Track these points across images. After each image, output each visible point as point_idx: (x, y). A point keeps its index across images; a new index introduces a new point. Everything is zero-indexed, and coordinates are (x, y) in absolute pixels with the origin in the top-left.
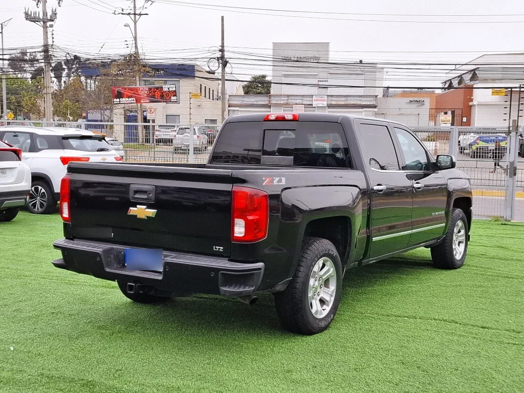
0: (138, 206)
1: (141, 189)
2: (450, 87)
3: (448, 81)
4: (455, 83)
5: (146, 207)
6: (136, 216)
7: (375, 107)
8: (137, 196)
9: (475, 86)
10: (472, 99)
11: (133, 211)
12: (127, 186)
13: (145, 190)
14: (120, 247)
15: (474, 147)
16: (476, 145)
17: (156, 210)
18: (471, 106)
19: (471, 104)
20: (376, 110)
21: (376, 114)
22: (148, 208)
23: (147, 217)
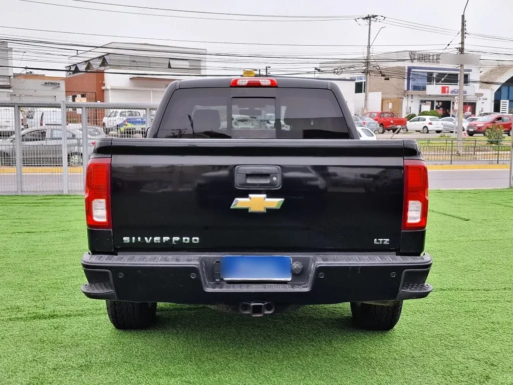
0: (250, 195)
1: (258, 171)
2: (77, 70)
3: (73, 65)
4: (82, 68)
5: (264, 195)
6: (247, 209)
7: (9, 87)
8: (249, 181)
9: (105, 71)
10: (104, 84)
11: (240, 203)
12: (232, 169)
13: (264, 172)
14: (212, 256)
15: (122, 129)
16: (125, 127)
17: (283, 199)
18: (103, 90)
19: (103, 88)
20: (11, 91)
21: (11, 95)
22: (268, 197)
23: (268, 210)
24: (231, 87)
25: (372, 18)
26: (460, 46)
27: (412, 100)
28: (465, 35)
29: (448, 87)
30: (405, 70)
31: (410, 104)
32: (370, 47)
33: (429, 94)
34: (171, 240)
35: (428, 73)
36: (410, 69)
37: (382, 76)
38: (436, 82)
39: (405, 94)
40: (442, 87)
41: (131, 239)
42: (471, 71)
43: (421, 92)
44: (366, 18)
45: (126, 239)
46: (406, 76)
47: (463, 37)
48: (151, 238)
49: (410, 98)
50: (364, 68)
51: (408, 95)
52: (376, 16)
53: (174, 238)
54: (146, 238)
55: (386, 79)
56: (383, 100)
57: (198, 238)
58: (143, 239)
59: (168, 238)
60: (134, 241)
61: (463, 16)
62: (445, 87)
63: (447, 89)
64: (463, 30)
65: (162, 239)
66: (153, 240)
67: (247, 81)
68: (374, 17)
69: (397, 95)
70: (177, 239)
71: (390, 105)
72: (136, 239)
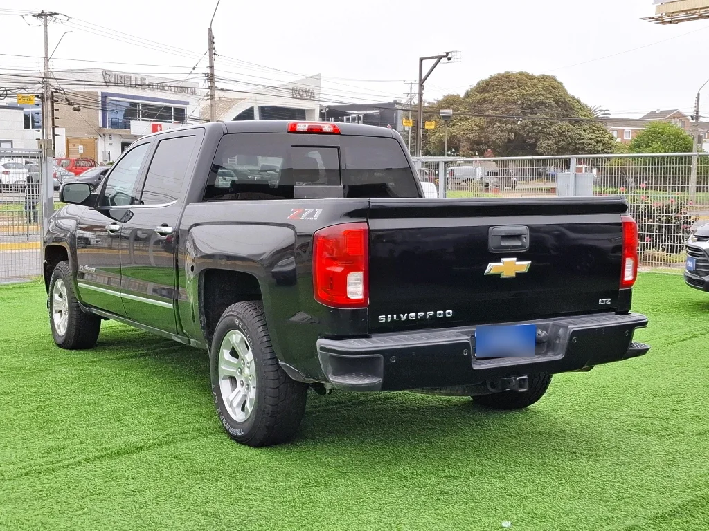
0: (503, 260)
1: (511, 232)
5: (515, 259)
6: (499, 275)
8: (503, 244)
12: (485, 230)
13: (517, 233)
17: (530, 262)
22: (517, 261)
23: (517, 274)
24: (289, 132)
25: (49, 17)
26: (208, 71)
27: (111, 142)
28: (215, 57)
29: (160, 125)
30: (98, 96)
31: (108, 148)
32: (48, 60)
33: (135, 134)
34: (425, 315)
35: (132, 104)
36: (104, 96)
37: (69, 104)
38: (142, 117)
39: (101, 133)
40: (153, 125)
41: (387, 318)
42: (187, 103)
43: (122, 131)
44: (40, 15)
45: (382, 318)
46: (100, 106)
47: (212, 60)
48: (406, 315)
49: (107, 138)
50: (41, 91)
51: (104, 135)
52: (55, 14)
53: (428, 313)
54: (401, 315)
55: (75, 110)
56: (68, 141)
57: (451, 311)
58: (399, 317)
59: (423, 313)
60: (389, 320)
61: (210, 30)
62: (157, 125)
63: (159, 128)
64: (211, 49)
65: (417, 315)
66: (408, 316)
67: (307, 125)
68: (52, 14)
69: (88, 133)
70: (431, 313)
71: (81, 149)
72: (392, 317)
